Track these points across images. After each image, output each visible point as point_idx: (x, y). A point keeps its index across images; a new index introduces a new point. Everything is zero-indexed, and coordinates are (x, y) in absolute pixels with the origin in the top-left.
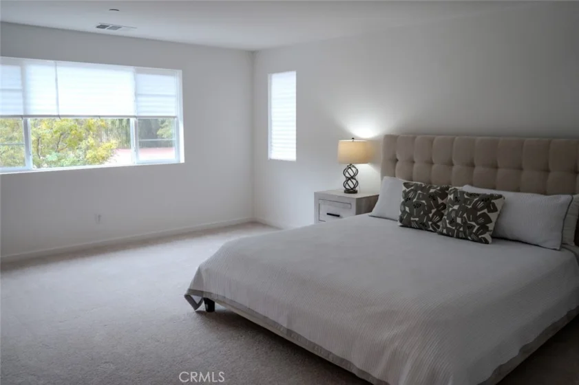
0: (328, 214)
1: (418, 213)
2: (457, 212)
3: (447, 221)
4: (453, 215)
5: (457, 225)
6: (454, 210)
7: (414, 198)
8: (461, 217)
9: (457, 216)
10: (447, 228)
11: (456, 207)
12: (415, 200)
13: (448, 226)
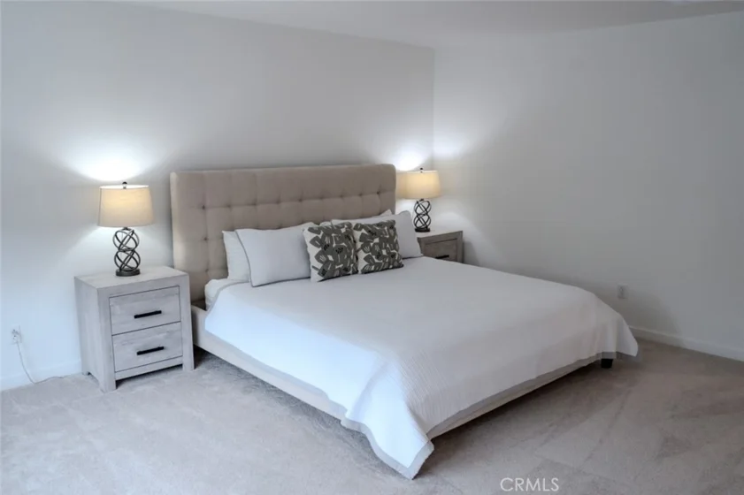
0: (136, 317)
1: (342, 257)
2: (380, 245)
3: (374, 257)
4: (377, 248)
5: (385, 257)
6: (375, 244)
7: (332, 243)
8: (386, 248)
9: (381, 248)
10: (375, 263)
11: (377, 240)
12: (334, 245)
13: (376, 261)
